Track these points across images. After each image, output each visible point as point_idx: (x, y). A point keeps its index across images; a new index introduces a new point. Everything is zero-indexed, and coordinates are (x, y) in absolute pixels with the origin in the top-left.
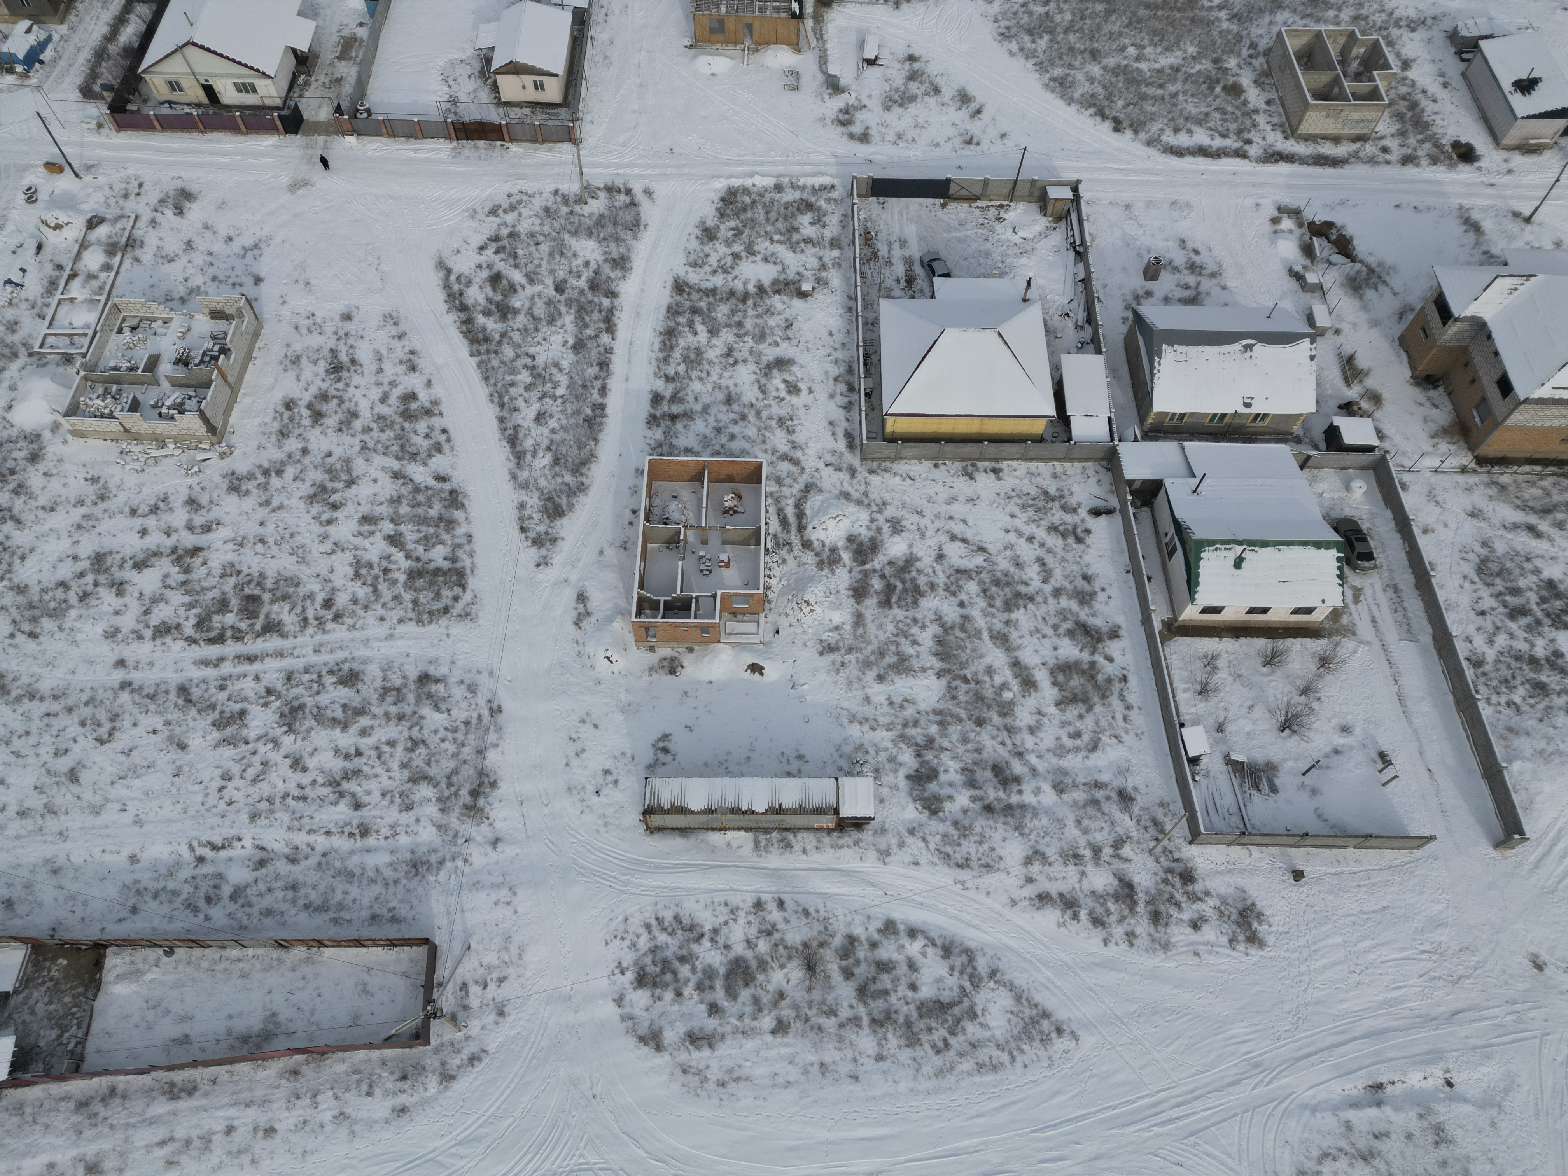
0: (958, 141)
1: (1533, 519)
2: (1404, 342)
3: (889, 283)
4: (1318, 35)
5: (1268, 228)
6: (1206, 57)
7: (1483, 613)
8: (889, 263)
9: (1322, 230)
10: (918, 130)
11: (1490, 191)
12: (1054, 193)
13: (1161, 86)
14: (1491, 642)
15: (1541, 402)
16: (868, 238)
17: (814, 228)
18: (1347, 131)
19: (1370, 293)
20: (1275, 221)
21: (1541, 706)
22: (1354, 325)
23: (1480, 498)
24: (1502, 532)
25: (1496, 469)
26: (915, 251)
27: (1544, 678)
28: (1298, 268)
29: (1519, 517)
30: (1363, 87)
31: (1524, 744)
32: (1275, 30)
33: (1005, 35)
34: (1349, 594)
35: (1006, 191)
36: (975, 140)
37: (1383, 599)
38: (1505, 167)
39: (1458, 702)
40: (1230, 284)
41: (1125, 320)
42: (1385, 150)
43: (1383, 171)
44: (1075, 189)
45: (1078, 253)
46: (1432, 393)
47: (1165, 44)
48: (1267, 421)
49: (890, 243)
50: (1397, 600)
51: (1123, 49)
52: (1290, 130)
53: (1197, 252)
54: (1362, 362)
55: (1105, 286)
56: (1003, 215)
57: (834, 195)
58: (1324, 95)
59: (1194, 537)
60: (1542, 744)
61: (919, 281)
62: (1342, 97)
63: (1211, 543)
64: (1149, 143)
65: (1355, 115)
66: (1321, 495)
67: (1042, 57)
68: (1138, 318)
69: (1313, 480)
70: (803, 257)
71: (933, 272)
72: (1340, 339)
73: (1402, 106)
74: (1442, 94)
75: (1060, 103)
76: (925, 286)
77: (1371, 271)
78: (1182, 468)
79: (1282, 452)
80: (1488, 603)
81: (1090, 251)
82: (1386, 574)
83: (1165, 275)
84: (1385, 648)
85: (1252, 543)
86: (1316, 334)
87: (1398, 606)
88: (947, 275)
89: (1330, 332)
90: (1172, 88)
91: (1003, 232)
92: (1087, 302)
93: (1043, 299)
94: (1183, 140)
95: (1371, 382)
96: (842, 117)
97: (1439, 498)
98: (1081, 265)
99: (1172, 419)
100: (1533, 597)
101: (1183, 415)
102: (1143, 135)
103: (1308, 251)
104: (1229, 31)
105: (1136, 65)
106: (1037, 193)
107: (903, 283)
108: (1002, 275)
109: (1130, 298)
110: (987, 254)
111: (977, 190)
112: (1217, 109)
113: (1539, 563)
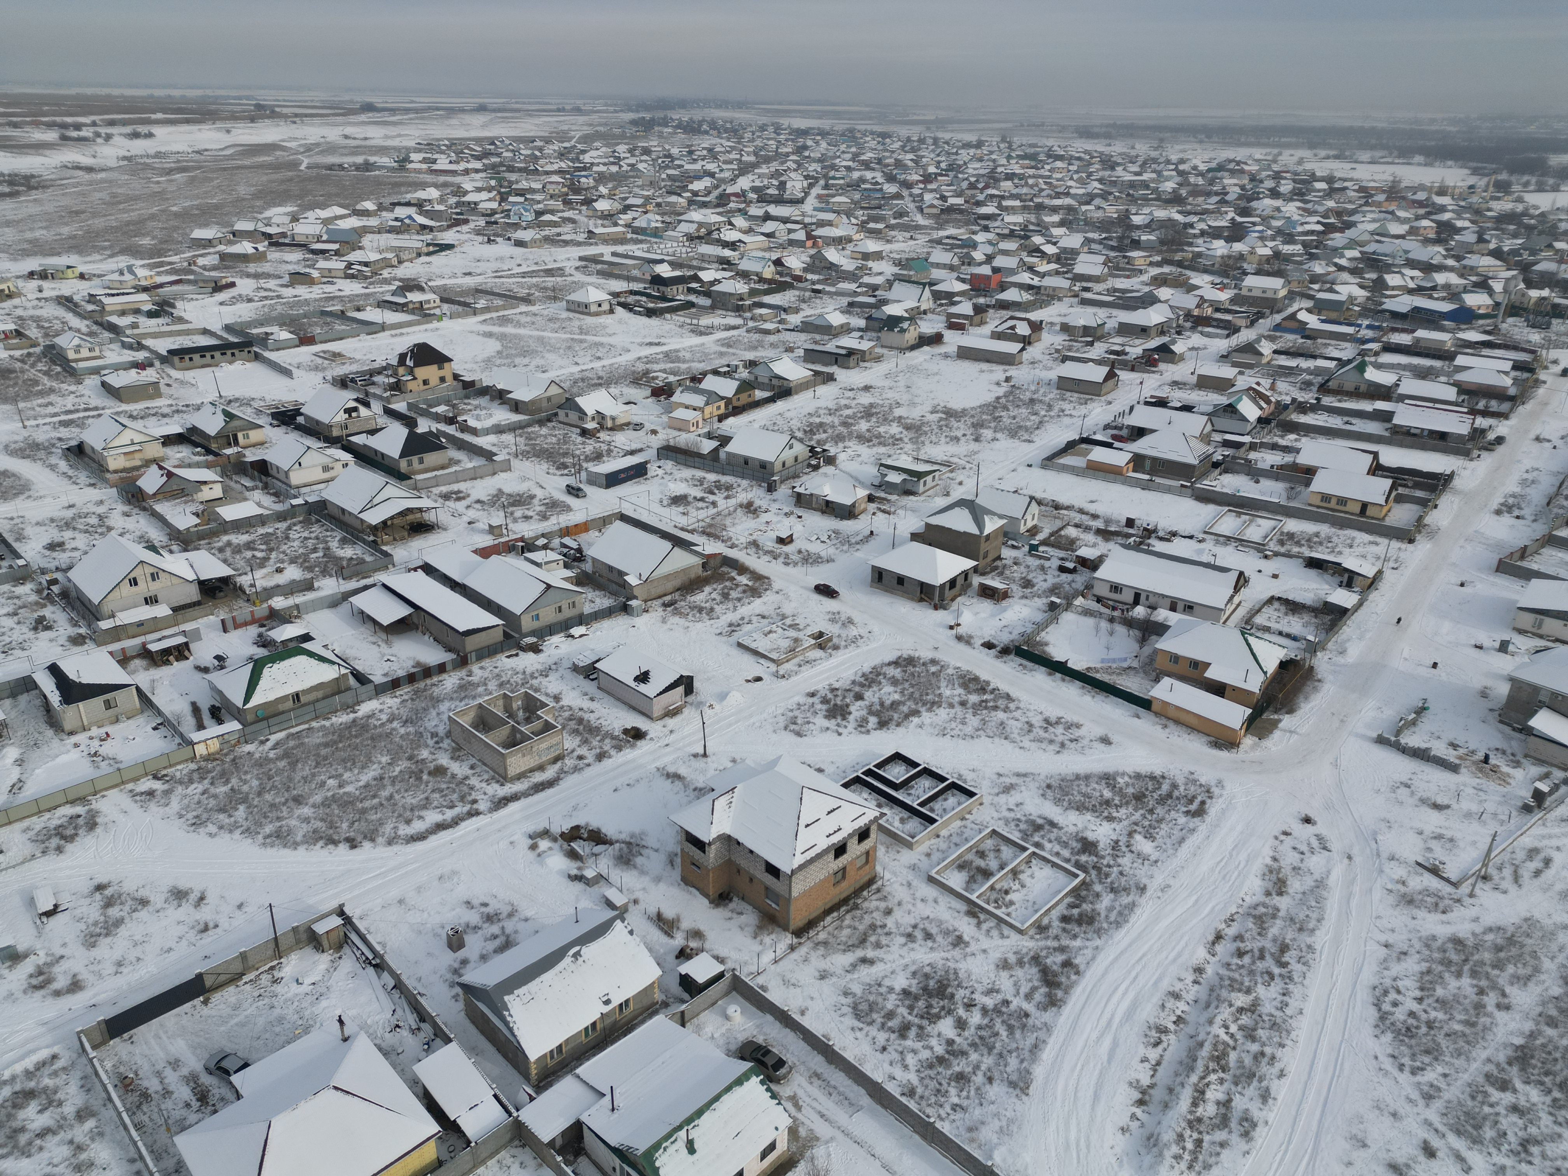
0: (192, 935)
1: (860, 953)
2: (687, 881)
3: (178, 1113)
4: (480, 706)
5: (532, 855)
6: (400, 759)
7: (884, 1049)
8: (167, 1093)
9: (573, 834)
10: (139, 948)
11: (668, 749)
12: (321, 928)
13: (374, 796)
14: (906, 1067)
15: (801, 867)
16: (126, 1084)
17: (47, 1114)
18: (544, 759)
19: (639, 860)
20: (533, 847)
21: (972, 1093)
22: (644, 889)
23: (818, 962)
24: (849, 976)
25: (812, 933)
26: (194, 1063)
27: (957, 1069)
28: (574, 872)
29: (849, 958)
30: (537, 725)
31: (987, 1134)
32: (445, 717)
33: (197, 824)
34: (789, 1106)
35: (270, 952)
36: (211, 925)
37: (814, 1090)
38: (666, 731)
39: (924, 1137)
40: (529, 913)
41: (456, 997)
42: (580, 758)
43: (588, 772)
44: (341, 912)
45: (376, 966)
46: (732, 905)
47: (359, 765)
48: (631, 1004)
49: (158, 1074)
50: (824, 1084)
51: (323, 784)
52: (502, 778)
53: (485, 905)
54: (669, 913)
55: (419, 980)
56: (277, 974)
57: (59, 1064)
58: (513, 741)
59: (639, 1153)
60: (996, 1124)
61: (215, 1091)
62: (527, 738)
63: (656, 1146)
64: (390, 843)
65: (544, 746)
66: (712, 1037)
67: (246, 824)
68: (466, 988)
69: (698, 1030)
70: (45, 1155)
71: (227, 1073)
72: (641, 906)
73: (573, 724)
74: (593, 705)
75: (286, 852)
76: (225, 1091)
77: (629, 844)
78: (589, 1095)
79: (660, 1022)
80: (882, 1037)
81: (387, 958)
82: (802, 1068)
83: (469, 939)
84: (847, 1134)
85: (689, 1121)
86: (621, 913)
87: (830, 1089)
88: (246, 1065)
89: (631, 906)
90: (385, 793)
91: (287, 990)
92: (410, 1003)
93: (363, 1027)
94: (418, 826)
95: (686, 924)
96: (34, 982)
97: (793, 981)
98: (386, 975)
99: (552, 1057)
100: (903, 1011)
101: (560, 1047)
102: (380, 840)
103: (573, 855)
104: (408, 734)
105: (342, 791)
106: (304, 937)
107: (195, 1104)
108: (307, 1030)
109: (449, 976)
110: (281, 1020)
111: (238, 967)
112: (433, 791)
113: (887, 982)
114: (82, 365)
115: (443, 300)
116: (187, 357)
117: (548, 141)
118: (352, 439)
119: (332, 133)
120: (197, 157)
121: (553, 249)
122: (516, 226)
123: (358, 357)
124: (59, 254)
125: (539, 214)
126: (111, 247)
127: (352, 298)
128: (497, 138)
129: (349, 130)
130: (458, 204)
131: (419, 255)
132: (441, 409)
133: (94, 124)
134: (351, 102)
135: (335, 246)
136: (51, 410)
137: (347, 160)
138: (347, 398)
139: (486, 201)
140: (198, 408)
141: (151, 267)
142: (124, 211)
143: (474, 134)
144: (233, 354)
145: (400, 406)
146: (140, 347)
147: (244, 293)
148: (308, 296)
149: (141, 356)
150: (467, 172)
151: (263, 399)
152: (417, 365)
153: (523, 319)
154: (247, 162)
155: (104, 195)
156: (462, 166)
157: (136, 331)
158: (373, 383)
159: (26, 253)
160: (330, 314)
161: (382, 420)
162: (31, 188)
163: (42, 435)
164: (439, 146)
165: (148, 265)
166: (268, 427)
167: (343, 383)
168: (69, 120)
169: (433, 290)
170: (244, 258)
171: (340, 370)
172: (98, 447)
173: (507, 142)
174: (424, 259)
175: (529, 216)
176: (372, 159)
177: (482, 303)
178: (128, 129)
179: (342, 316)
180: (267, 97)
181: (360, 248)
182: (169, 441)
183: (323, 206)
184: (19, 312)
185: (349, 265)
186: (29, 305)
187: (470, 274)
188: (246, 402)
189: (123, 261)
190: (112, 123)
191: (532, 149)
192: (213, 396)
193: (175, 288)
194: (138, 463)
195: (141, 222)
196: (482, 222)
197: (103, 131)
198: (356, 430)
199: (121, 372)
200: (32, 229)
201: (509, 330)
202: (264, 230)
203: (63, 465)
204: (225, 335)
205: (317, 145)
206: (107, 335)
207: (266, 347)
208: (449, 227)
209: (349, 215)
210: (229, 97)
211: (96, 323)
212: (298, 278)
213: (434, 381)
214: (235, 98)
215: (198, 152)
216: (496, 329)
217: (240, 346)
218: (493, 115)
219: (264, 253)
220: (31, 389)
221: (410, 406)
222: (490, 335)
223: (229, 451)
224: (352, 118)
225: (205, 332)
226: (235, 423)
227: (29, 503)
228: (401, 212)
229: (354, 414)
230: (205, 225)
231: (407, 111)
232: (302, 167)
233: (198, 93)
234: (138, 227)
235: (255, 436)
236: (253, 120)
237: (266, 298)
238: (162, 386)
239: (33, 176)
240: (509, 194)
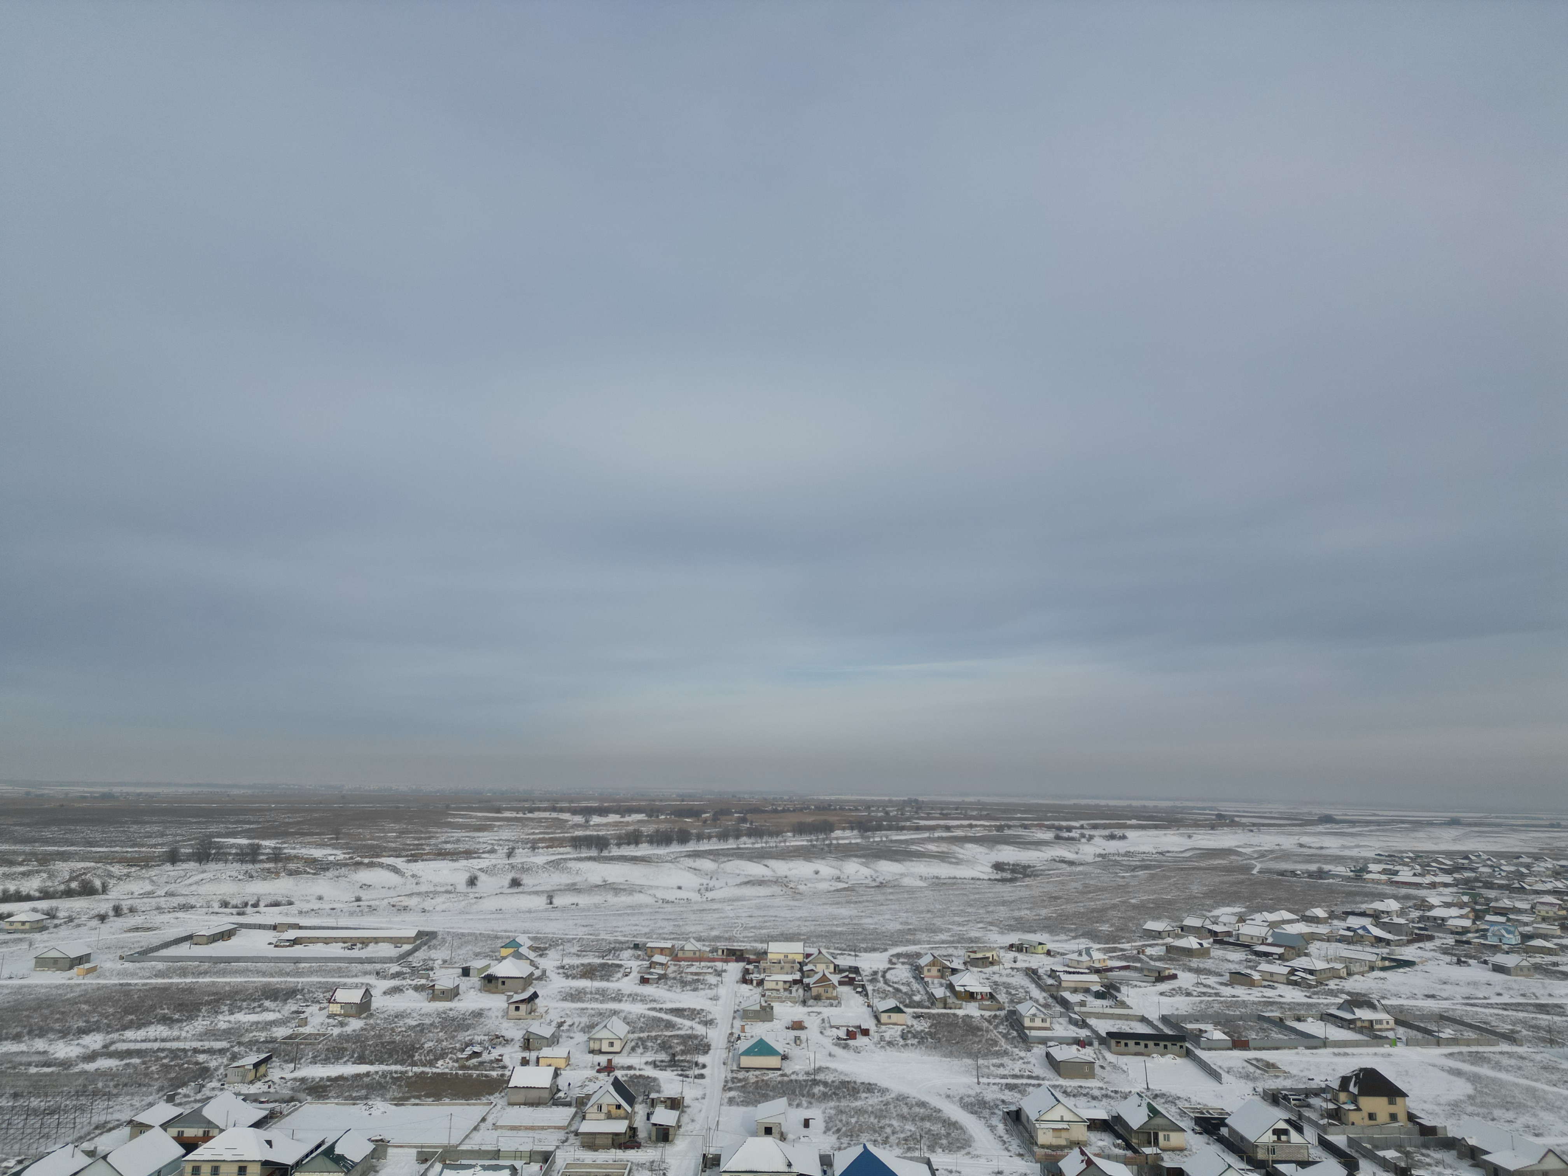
114: (1034, 1033)
115: (1398, 1022)
116: (1123, 1042)
117: (1537, 858)
118: (1277, 1166)
119: (1288, 842)
120: (1160, 857)
121: (1547, 981)
122: (1495, 949)
123: (1294, 1071)
124: (1035, 932)
125: (1526, 937)
126: (1076, 929)
127: (1293, 1006)
128: (1472, 852)
129: (1305, 840)
130: (1421, 919)
131: (1372, 969)
132: (1390, 1154)
133: (1082, 827)
134: (1310, 814)
135: (1280, 950)
136: (1001, 1071)
137: (1300, 868)
138: (1278, 1117)
139: (1458, 918)
140: (1125, 1096)
141: (1106, 951)
142: (1092, 900)
143: (1443, 847)
144: (1165, 1047)
145: (1339, 1139)
146: (1084, 1025)
147: (1184, 986)
148: (1246, 998)
149: (1083, 1033)
150: (1433, 885)
151: (1188, 1100)
152: (1362, 1093)
153: (1505, 1061)
154: (1203, 864)
155: (1078, 885)
156: (1428, 879)
157: (1083, 1009)
158: (1309, 1106)
159: (1011, 929)
160: (1268, 1020)
161: (1316, 1152)
162: (1026, 876)
163: (991, 1094)
164: (1401, 858)
165: (1104, 949)
166: (1190, 1132)
167: (1275, 1098)
168: (1064, 823)
169: (1387, 1009)
170: (1189, 952)
171: (1273, 1084)
172: (1033, 1116)
173: (1485, 857)
174: (1377, 974)
175: (1513, 939)
176: (1327, 868)
177: (1447, 1033)
178: (1107, 832)
179: (1280, 1023)
180: (1228, 808)
181: (1306, 955)
182: (1095, 1125)
183: (1271, 910)
184: (996, 978)
185: (1293, 971)
186: (1004, 972)
187: (1433, 996)
188: (1172, 1100)
189: (1083, 943)
190: (1095, 827)
191: (1516, 865)
192: (1140, 1087)
193: (1123, 973)
194: (1064, 1143)
195: (1104, 910)
196: (1450, 940)
197: (1087, 832)
198: (1283, 1157)
199: (1064, 1046)
200: (1019, 909)
201: (1484, 1071)
202: (1210, 927)
203: (1001, 1127)
204: (1161, 1026)
205: (1272, 852)
206: (1058, 1009)
207: (1198, 1045)
208: (1410, 942)
209: (1298, 921)
210: (1194, 808)
211: (1052, 996)
212: (1238, 978)
213: (1382, 1117)
214: (1199, 808)
215: (1161, 853)
216: (1466, 1067)
217: (1174, 1039)
218: (1468, 829)
219: (1208, 949)
220: (990, 1050)
221: (1351, 1142)
222: (1458, 1073)
223: (1148, 1150)
224: (1309, 829)
225: (1143, 1019)
226: (1158, 1121)
227: (967, 1160)
228: (1354, 922)
229: (1283, 1138)
230: (1157, 918)
231: (1368, 823)
232: (1255, 872)
233: (1169, 804)
234: (1100, 915)
235: (1176, 1139)
236: (1213, 827)
237: (1204, 994)
238: (1096, 1067)
239: (1029, 866)
240: (1487, 911)
